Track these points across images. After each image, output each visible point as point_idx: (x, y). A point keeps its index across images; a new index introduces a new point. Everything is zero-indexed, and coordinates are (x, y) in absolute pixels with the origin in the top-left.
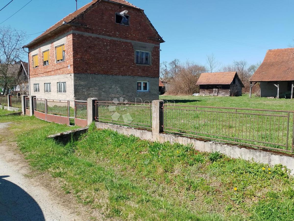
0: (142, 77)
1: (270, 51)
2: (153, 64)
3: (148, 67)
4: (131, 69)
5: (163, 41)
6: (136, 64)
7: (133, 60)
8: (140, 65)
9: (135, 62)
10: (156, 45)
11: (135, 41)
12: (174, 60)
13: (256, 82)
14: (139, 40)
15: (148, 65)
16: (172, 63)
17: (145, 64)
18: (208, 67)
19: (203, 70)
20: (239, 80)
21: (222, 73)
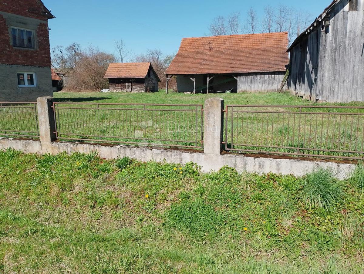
0: (25, 66)
1: (185, 39)
2: (39, 48)
3: (32, 51)
4: (6, 54)
5: (52, 17)
6: (14, 48)
7: (8, 41)
8: (20, 48)
9: (11, 44)
10: (43, 22)
11: (7, 13)
12: (73, 44)
13: (172, 75)
14: (14, 12)
15: (32, 50)
16: (69, 48)
17: (28, 47)
18: (117, 55)
19: (111, 59)
20: (154, 73)
21: (135, 64)
